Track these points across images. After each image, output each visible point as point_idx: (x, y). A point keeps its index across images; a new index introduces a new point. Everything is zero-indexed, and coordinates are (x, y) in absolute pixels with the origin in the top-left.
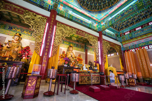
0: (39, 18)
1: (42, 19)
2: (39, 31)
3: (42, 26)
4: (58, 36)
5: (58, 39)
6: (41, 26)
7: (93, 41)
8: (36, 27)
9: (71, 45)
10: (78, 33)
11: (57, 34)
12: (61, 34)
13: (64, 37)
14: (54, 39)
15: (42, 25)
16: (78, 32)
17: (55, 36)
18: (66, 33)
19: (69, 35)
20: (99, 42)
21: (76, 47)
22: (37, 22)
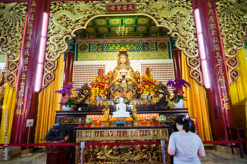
0: (12, 9)
1: (17, 8)
2: (12, 38)
3: (18, 25)
4: (55, 36)
5: (55, 44)
6: (16, 24)
7: (169, 17)
8: (7, 31)
9: (123, 49)
10: (113, 8)
11: (51, 31)
12: (63, 28)
13: (72, 34)
14: (47, 46)
15: (18, 23)
16: (111, 6)
17: (47, 39)
18: (77, 21)
19: (83, 25)
20: (197, 12)
21: (144, 50)
22: (7, 20)
